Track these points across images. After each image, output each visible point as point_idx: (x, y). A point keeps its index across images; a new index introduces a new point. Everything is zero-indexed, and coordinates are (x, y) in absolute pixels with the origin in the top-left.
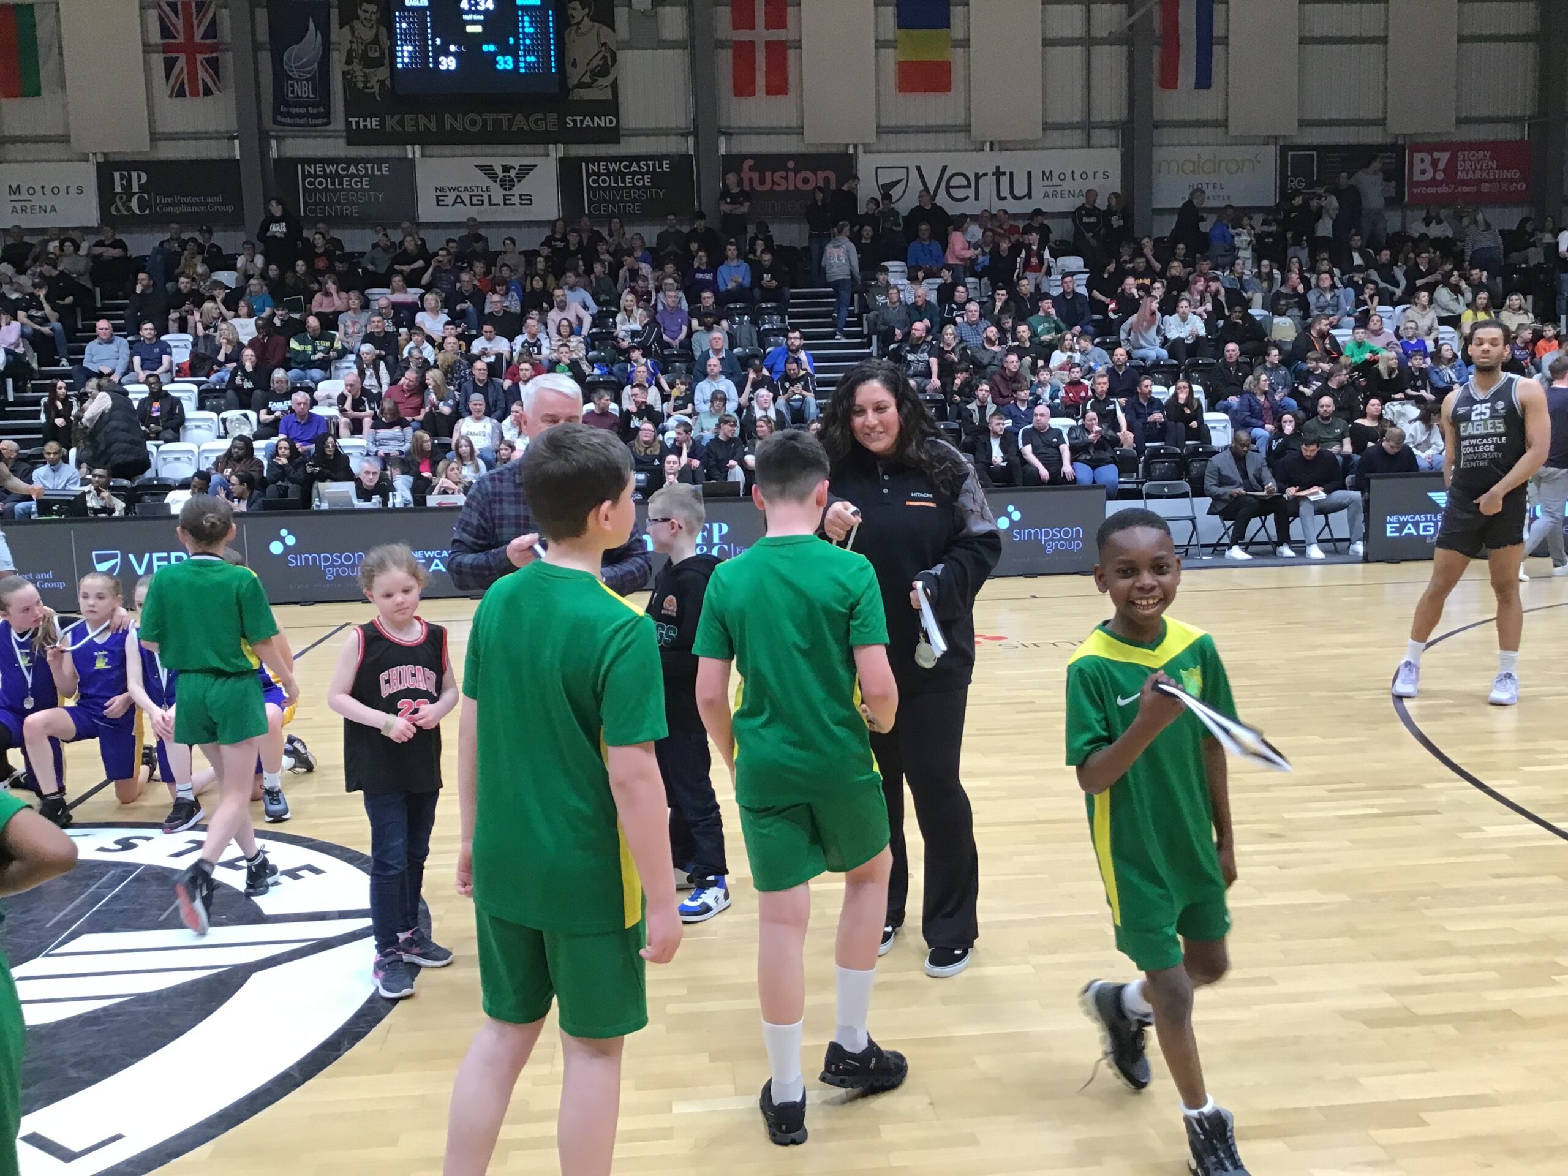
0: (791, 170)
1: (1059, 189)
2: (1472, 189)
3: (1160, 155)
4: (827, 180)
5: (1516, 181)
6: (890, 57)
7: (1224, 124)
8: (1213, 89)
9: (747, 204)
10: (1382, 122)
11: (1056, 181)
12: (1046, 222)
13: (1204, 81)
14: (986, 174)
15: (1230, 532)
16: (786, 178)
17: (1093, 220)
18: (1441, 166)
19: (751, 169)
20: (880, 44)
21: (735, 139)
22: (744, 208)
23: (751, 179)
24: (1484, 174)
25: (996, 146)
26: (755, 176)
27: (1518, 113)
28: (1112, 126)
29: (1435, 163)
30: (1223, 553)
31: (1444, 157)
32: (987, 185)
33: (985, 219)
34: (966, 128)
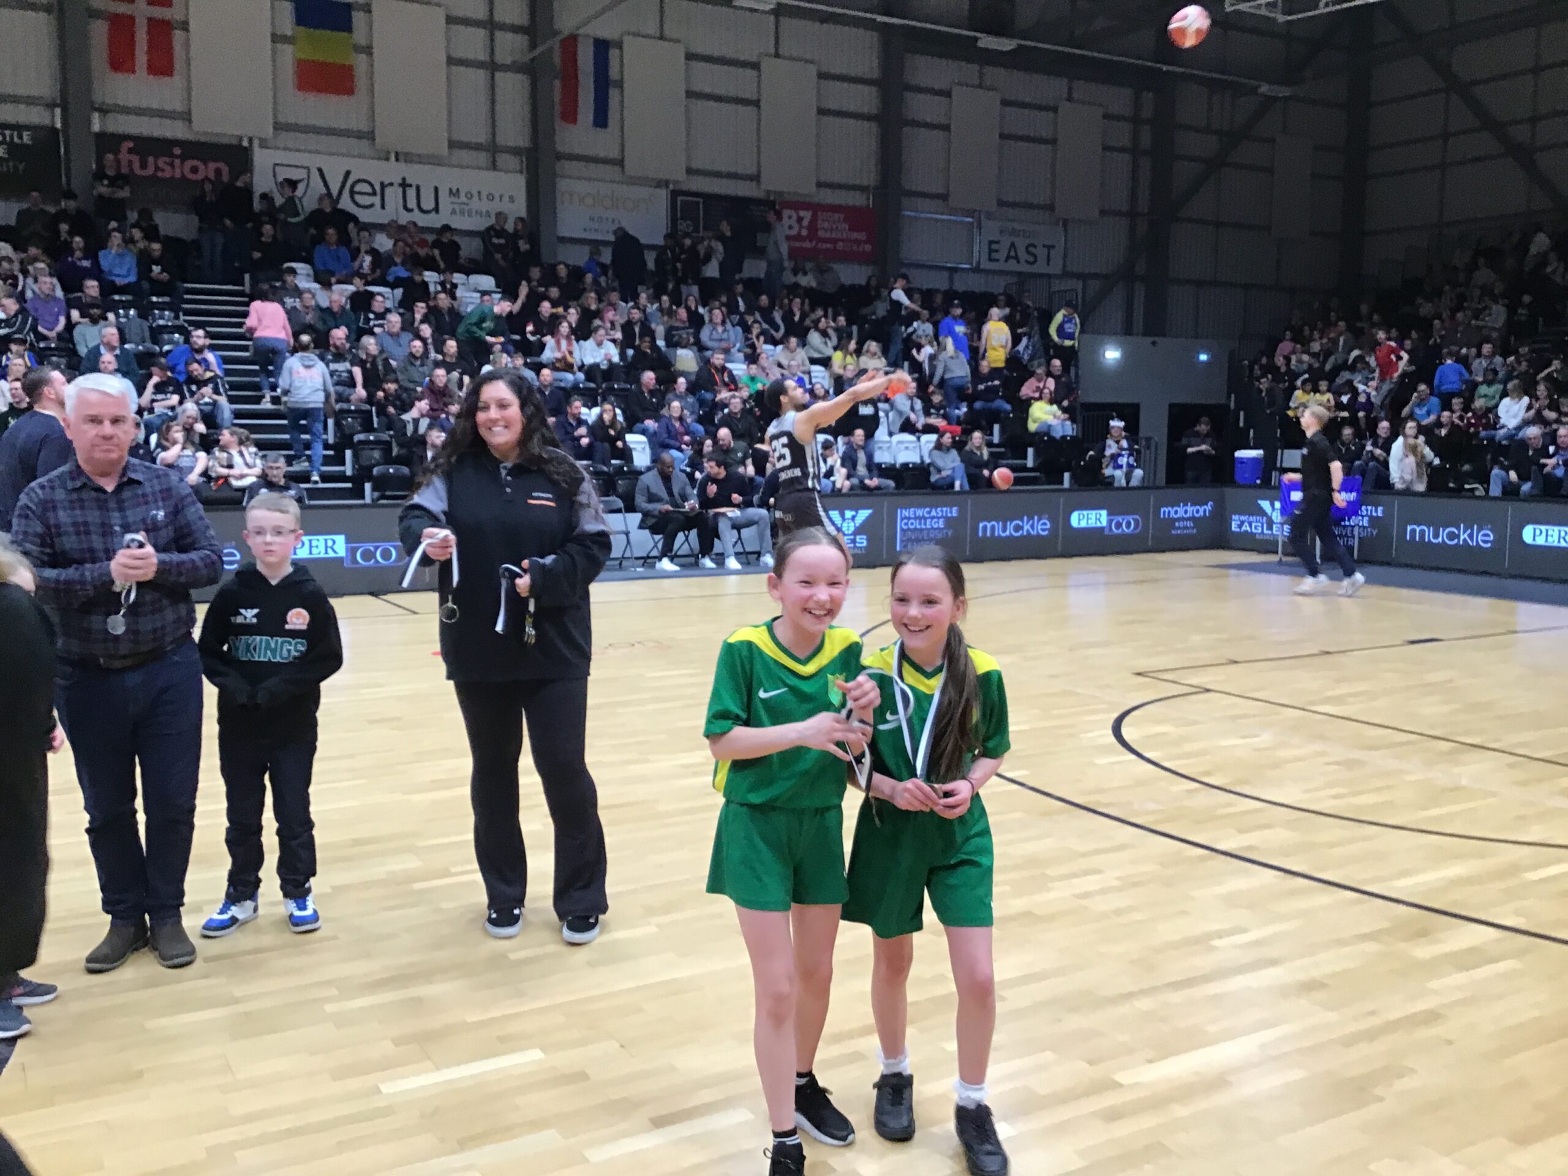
0: (177, 157)
1: (466, 208)
2: (829, 246)
3: (563, 185)
4: (218, 172)
5: (865, 242)
6: (288, 53)
7: (620, 163)
8: (609, 130)
9: (127, 189)
10: (756, 178)
11: (463, 199)
12: (456, 238)
13: (601, 120)
14: (391, 184)
15: (660, 545)
16: (172, 165)
17: (502, 241)
18: (805, 223)
19: (130, 151)
20: (276, 38)
21: (110, 116)
22: (124, 193)
23: (130, 162)
24: (839, 235)
25: (401, 157)
26: (136, 159)
27: (865, 183)
28: (516, 151)
29: (800, 220)
30: (653, 566)
31: (807, 215)
32: (393, 195)
33: (393, 229)
34: (370, 136)
